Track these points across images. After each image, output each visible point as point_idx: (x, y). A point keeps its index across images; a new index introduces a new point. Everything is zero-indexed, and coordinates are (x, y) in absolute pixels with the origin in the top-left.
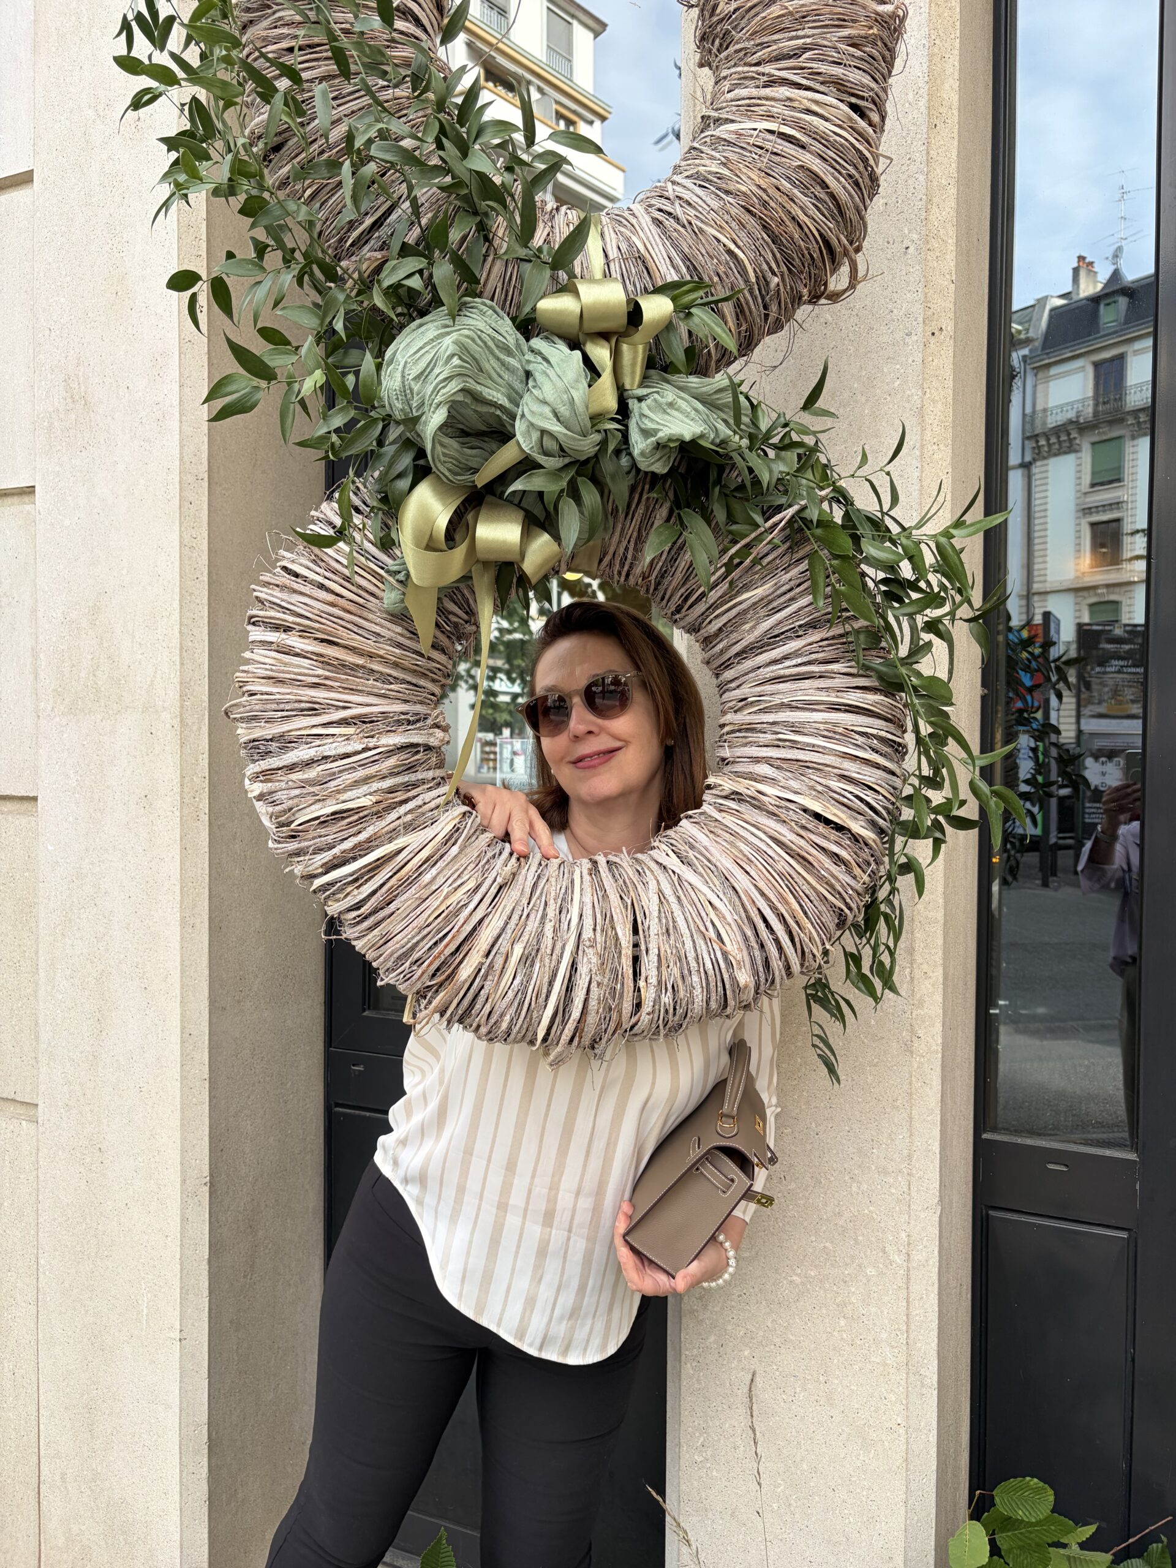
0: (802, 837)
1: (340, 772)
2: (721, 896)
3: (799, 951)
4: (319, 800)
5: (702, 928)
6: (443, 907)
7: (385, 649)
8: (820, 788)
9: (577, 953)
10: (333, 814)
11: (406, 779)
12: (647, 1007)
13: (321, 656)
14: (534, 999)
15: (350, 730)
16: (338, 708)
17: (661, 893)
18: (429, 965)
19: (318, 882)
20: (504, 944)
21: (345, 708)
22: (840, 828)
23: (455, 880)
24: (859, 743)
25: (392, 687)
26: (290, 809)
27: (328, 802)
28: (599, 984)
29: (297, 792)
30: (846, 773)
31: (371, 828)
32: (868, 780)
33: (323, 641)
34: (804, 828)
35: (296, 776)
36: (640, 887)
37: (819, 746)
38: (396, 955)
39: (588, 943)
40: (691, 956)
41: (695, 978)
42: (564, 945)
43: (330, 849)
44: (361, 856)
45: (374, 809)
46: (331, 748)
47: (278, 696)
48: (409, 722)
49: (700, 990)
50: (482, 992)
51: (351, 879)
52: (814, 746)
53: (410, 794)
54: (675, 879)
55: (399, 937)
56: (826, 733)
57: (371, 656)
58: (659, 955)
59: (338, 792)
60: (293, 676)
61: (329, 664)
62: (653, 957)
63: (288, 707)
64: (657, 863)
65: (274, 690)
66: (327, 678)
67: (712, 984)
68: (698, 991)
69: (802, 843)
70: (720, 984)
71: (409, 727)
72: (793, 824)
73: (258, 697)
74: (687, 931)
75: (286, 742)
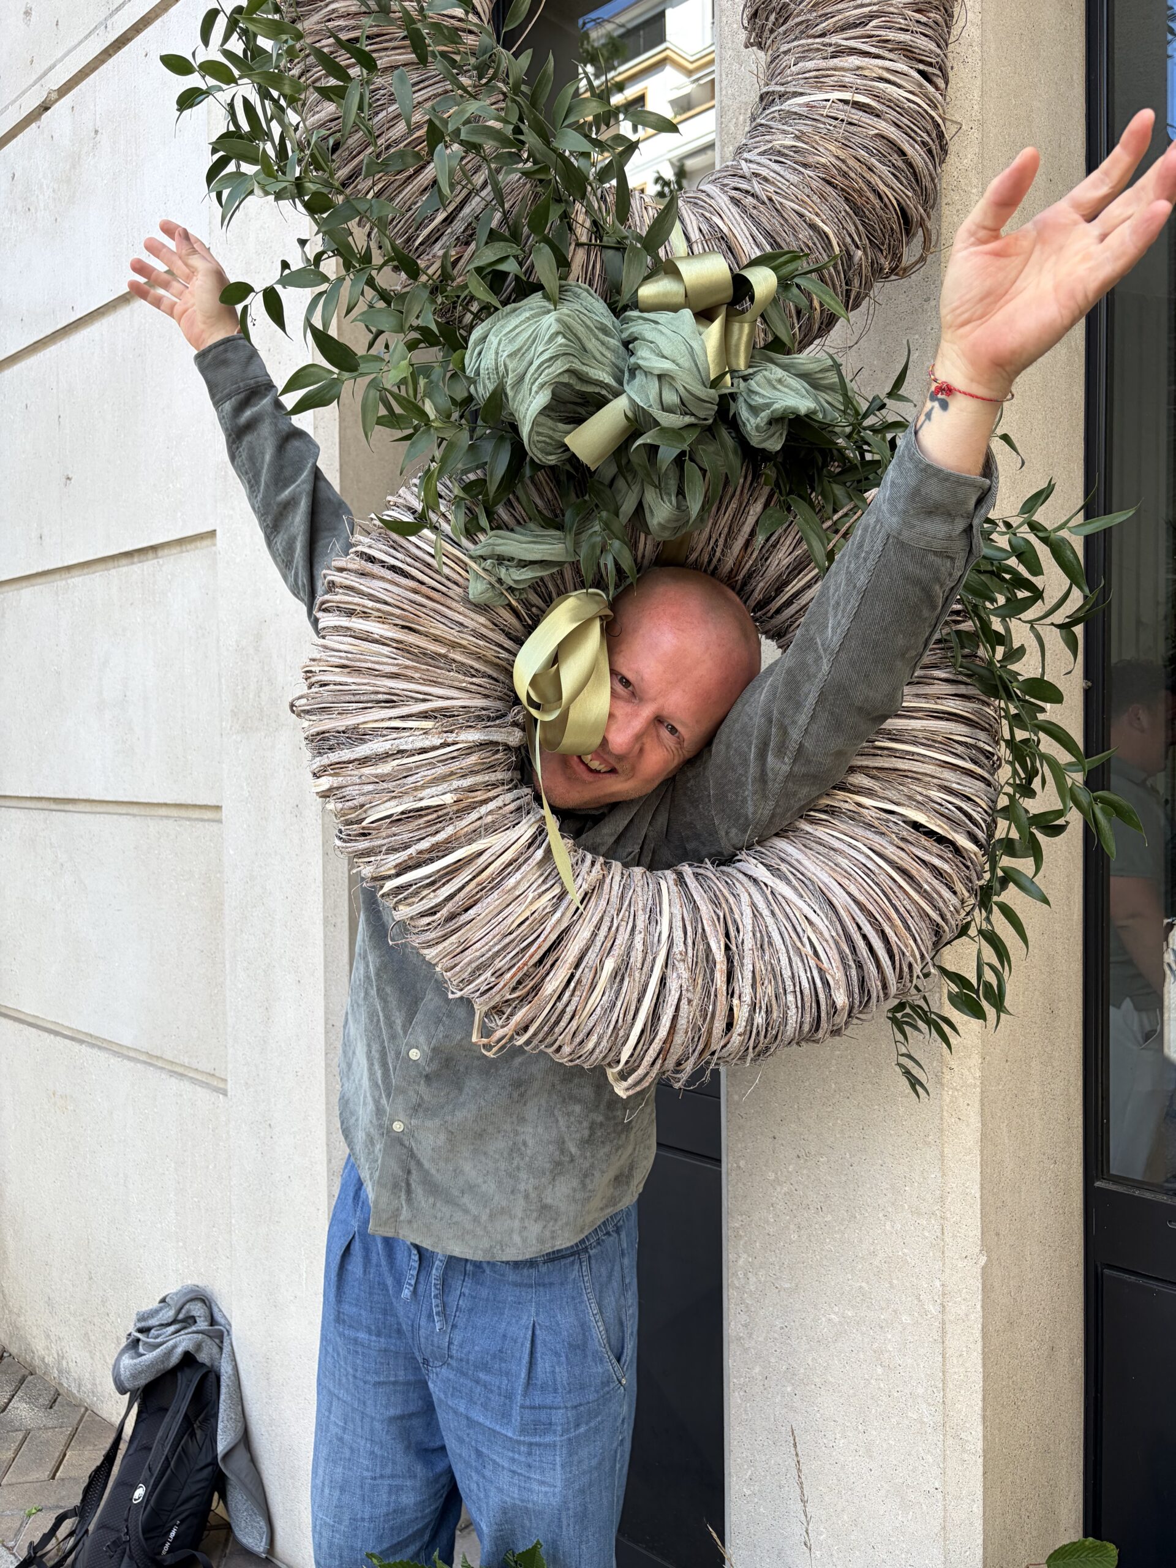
0: (903, 849)
1: (417, 767)
2: (818, 911)
3: (897, 970)
4: (395, 797)
5: (799, 944)
6: (528, 913)
7: (467, 640)
8: (919, 798)
9: (666, 967)
10: (410, 811)
11: (487, 778)
12: (740, 1026)
13: (401, 642)
14: (621, 1016)
15: (428, 724)
16: (417, 700)
17: (753, 905)
18: (512, 978)
19: (389, 885)
20: (591, 957)
21: (424, 700)
22: (941, 840)
23: (539, 886)
24: (958, 752)
25: (474, 680)
26: (362, 806)
27: (406, 799)
28: (690, 1001)
29: (371, 787)
30: (946, 783)
31: (451, 828)
32: (968, 791)
33: (403, 627)
34: (903, 839)
35: (367, 771)
36: (731, 900)
37: (919, 754)
38: (474, 965)
39: (679, 957)
40: (787, 973)
41: (790, 998)
42: (654, 959)
43: (407, 847)
44: (439, 858)
45: (455, 808)
46: (408, 742)
47: (353, 687)
48: (489, 719)
49: (794, 1011)
50: (568, 1009)
51: (428, 881)
52: (913, 754)
53: (491, 794)
54: (768, 892)
55: (478, 945)
56: (924, 741)
57: (454, 645)
58: (753, 972)
59: (416, 789)
60: (370, 665)
61: (409, 652)
62: (748, 975)
63: (362, 698)
64: (745, 875)
65: (349, 680)
66: (407, 667)
67: (807, 1005)
68: (792, 1013)
69: (903, 854)
70: (814, 1005)
71: (489, 724)
72: (894, 836)
73: (331, 687)
74: (783, 947)
75: (357, 735)
